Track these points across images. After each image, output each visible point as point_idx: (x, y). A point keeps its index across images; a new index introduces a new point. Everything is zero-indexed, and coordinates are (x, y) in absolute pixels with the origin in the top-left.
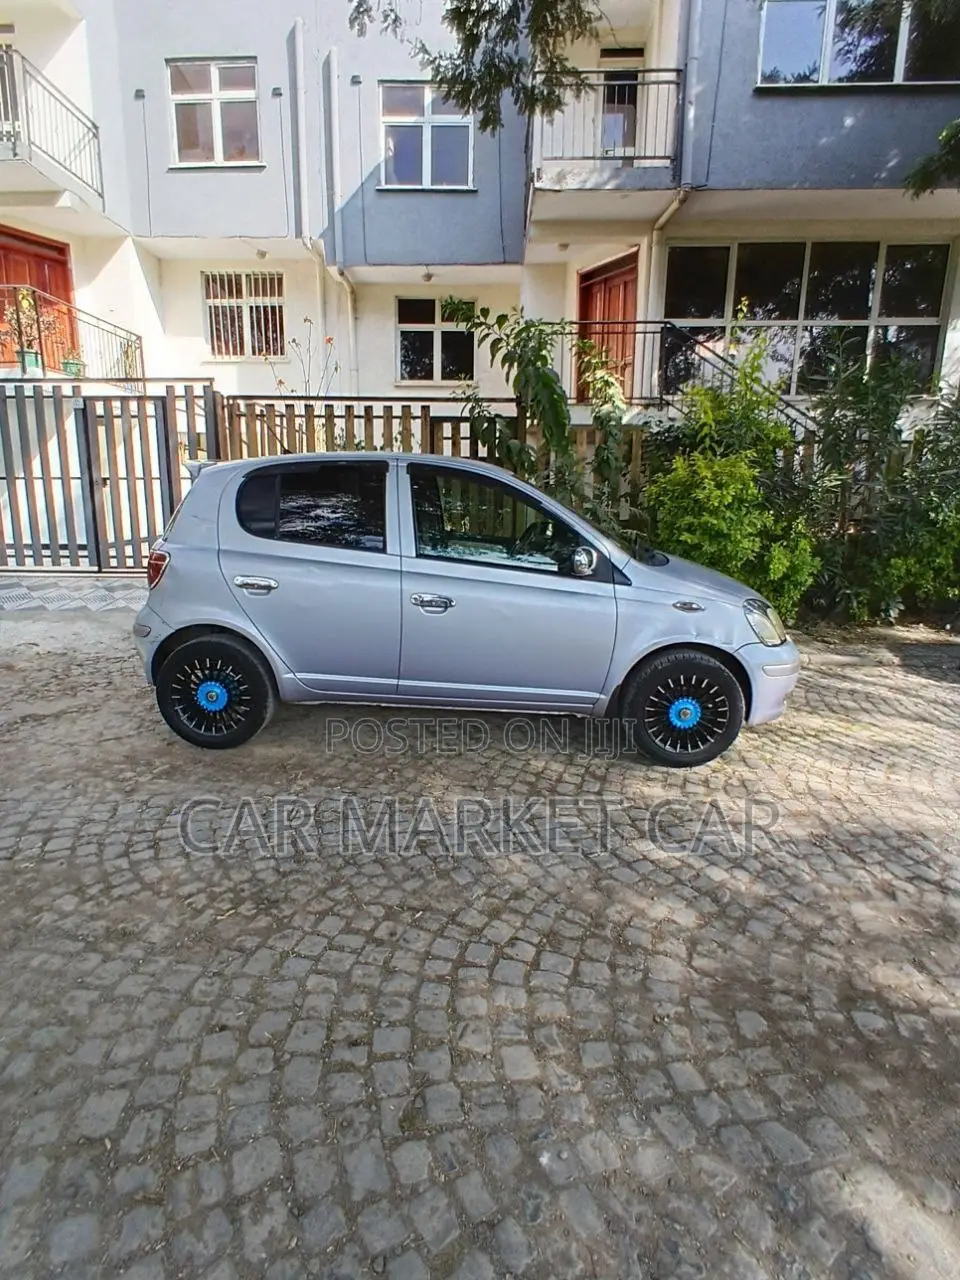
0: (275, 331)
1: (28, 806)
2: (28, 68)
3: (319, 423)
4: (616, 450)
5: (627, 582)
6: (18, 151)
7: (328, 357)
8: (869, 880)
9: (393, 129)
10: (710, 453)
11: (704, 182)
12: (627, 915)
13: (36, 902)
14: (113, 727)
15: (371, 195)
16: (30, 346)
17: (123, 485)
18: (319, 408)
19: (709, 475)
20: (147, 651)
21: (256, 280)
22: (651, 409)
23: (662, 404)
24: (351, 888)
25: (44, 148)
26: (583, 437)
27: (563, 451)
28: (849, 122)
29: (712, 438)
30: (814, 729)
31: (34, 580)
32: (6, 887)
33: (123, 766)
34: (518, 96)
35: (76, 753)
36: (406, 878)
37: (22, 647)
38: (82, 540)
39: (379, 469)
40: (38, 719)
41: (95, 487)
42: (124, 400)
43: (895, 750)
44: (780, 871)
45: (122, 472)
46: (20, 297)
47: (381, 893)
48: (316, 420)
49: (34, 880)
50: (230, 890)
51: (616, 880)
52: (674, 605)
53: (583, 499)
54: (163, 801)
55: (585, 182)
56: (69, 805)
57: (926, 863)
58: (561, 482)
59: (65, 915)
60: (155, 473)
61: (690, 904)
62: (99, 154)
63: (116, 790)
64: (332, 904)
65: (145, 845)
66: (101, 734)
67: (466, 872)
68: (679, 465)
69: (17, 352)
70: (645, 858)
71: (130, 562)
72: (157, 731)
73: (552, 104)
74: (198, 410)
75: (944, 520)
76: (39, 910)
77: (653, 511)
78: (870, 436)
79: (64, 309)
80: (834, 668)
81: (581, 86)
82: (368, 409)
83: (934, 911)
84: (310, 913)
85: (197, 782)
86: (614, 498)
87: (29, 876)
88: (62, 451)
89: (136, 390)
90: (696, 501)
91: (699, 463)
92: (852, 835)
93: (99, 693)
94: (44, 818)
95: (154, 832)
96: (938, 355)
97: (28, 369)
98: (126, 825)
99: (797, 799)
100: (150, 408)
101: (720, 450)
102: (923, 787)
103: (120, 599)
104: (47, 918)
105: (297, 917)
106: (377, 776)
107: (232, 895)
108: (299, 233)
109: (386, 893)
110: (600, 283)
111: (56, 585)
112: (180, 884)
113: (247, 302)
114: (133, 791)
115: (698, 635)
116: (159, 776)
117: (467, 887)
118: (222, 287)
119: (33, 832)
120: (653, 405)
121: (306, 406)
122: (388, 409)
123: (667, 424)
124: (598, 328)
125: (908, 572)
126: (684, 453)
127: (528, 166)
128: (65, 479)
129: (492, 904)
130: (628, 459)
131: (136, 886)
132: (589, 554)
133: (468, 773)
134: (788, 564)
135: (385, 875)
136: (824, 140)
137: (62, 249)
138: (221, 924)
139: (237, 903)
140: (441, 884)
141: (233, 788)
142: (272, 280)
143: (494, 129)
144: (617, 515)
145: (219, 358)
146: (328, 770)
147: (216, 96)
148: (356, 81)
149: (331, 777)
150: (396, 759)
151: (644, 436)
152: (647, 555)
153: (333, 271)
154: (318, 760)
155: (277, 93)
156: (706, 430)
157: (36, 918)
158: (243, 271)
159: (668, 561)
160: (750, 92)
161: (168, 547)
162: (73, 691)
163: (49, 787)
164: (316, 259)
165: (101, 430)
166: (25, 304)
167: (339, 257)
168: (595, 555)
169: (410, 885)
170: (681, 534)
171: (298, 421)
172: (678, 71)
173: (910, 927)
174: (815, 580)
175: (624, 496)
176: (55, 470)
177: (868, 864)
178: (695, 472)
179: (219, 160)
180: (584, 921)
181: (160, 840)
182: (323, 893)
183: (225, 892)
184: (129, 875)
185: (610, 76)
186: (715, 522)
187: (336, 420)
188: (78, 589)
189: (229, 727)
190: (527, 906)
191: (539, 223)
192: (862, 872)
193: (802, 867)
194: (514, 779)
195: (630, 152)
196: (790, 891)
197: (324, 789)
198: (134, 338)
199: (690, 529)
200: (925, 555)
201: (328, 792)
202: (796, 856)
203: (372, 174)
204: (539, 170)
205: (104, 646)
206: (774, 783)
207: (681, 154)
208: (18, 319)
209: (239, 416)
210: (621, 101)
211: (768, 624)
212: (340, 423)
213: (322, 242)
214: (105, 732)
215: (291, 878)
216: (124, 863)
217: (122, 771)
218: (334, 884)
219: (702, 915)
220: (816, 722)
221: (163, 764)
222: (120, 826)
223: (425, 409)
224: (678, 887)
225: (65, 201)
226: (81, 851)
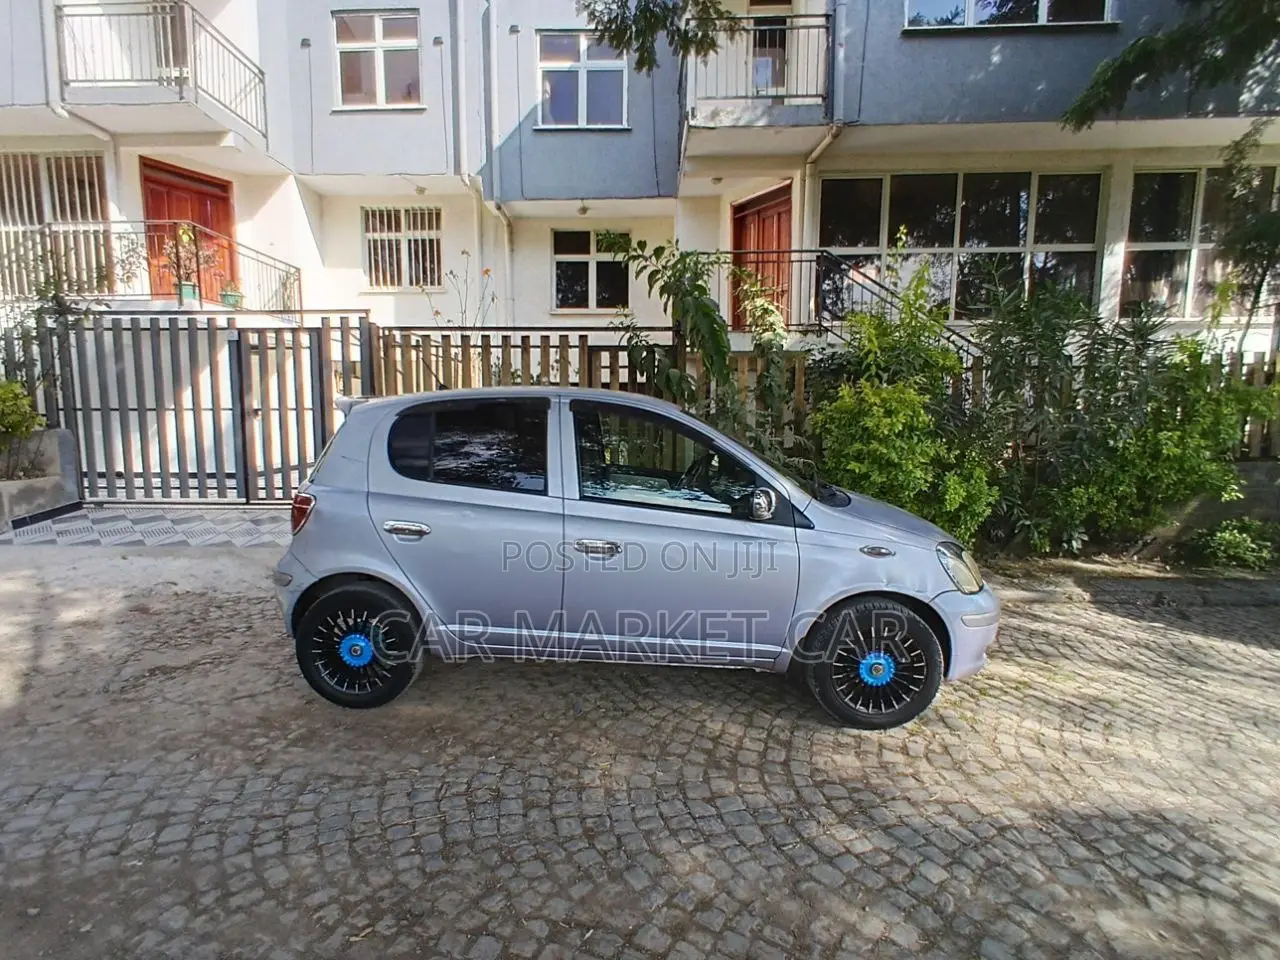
0: (432, 262)
1: (143, 783)
2: (197, 17)
3: (475, 353)
4: (778, 378)
5: (809, 526)
6: (184, 95)
7: (484, 287)
8: (1112, 879)
9: (548, 75)
10: (876, 381)
11: (856, 118)
12: (836, 932)
13: (141, 916)
14: (248, 681)
15: (527, 135)
16: (188, 278)
17: (274, 417)
18: (476, 338)
19: (878, 401)
20: (287, 600)
21: (415, 215)
22: (810, 335)
23: (821, 331)
24: (509, 896)
25: (210, 92)
26: (744, 365)
27: (724, 380)
28: (996, 59)
29: (878, 366)
30: (1014, 681)
31: (180, 512)
32: (106, 895)
33: (256, 731)
34: (673, 37)
35: (205, 714)
36: (573, 881)
37: (160, 587)
38: (230, 468)
39: (540, 406)
40: (166, 671)
41: (247, 417)
42: (278, 331)
43: (1108, 706)
44: (1007, 868)
45: (274, 402)
46: (181, 232)
47: (544, 903)
48: (472, 350)
49: (140, 884)
50: (368, 899)
51: (819, 882)
52: (861, 550)
53: (747, 428)
54: (295, 776)
55: (739, 119)
56: (191, 782)
57: (1173, 854)
58: (722, 410)
59: (170, 935)
60: (308, 402)
61: (909, 917)
62: (264, 98)
63: (247, 761)
64: (487, 918)
65: (272, 835)
66: (234, 690)
67: (641, 871)
68: (845, 392)
69: (175, 285)
70: (848, 851)
71: (279, 494)
72: (295, 686)
73: (706, 45)
74: (352, 340)
75: (1124, 448)
76: (142, 927)
77: (818, 440)
78: (1039, 363)
79: (225, 244)
80: (1021, 605)
81: (733, 29)
82: (525, 339)
83: (1197, 922)
84: (460, 931)
85: (336, 751)
86: (778, 428)
87: (136, 878)
88: (214, 382)
89: (294, 321)
90: (865, 429)
91: (866, 390)
92: (1081, 817)
93: (236, 639)
94: (161, 798)
95: (284, 817)
96: (1096, 280)
97: (185, 301)
98: (251, 808)
99: (1010, 769)
100: (305, 339)
101: (885, 376)
102: (1149, 754)
103: (266, 534)
104: (150, 939)
105: (444, 938)
106: (536, 742)
107: (369, 906)
108: (457, 170)
109: (551, 903)
110: (754, 214)
111: (201, 518)
112: (310, 890)
113: (405, 235)
114: (263, 762)
115: (889, 583)
116: (294, 743)
117: (645, 893)
118: (382, 222)
119: (147, 818)
120: (812, 331)
121: (462, 336)
122: (546, 339)
123: (829, 351)
124: (752, 257)
125: (1090, 500)
126: (848, 380)
127: (682, 105)
128: (216, 409)
129: (676, 917)
130: (791, 386)
131: (258, 893)
132: (767, 494)
133: (637, 737)
134: (965, 494)
135: (547, 877)
136: (972, 77)
137: (224, 186)
138: (355, 948)
139: (375, 917)
140: (615, 888)
141: (376, 758)
142: (430, 214)
143: (650, 69)
144: (781, 443)
145: (376, 289)
146: (482, 735)
147: (379, 45)
148: (514, 30)
149: (485, 744)
150: (557, 719)
151: (806, 364)
152: (825, 492)
153: (491, 205)
154: (470, 722)
155: (438, 41)
156: (871, 357)
157: (137, 938)
158: (402, 206)
159: (850, 500)
160: (899, 33)
161: (314, 489)
162: (208, 637)
163: (172, 757)
164: (473, 194)
165: (255, 359)
166: (185, 238)
167: (497, 192)
168: (773, 494)
169: (579, 891)
170: (848, 463)
171: (453, 351)
172: (827, 16)
173: (1174, 947)
174: (993, 511)
175: (788, 424)
176: (206, 401)
177: (1108, 857)
178: (863, 400)
179: (381, 102)
180: (787, 942)
181: (291, 828)
182: (476, 902)
183: (362, 901)
184: (250, 878)
185: (759, 21)
186: (885, 451)
187: (492, 350)
188: (226, 521)
189: (373, 684)
190: (717, 922)
191: (693, 158)
192: (1101, 868)
193: (1032, 862)
194: (689, 744)
195: (782, 91)
196: (1023, 896)
197: (476, 759)
198: (293, 270)
199: (859, 458)
200: (1107, 484)
201: (481, 763)
202: (1021, 847)
203: (528, 115)
204: (693, 109)
205: (245, 585)
206: (983, 749)
207: (833, 91)
208: (177, 253)
209: (394, 347)
210: (773, 45)
211: (964, 569)
212: (496, 353)
213: (480, 178)
214: (239, 688)
215: (438, 882)
216: (245, 860)
217: (253, 736)
218: (489, 891)
219: (925, 934)
220: (1012, 671)
221: (300, 727)
222: (249, 808)
223: (583, 338)
224: (892, 891)
225: (229, 141)
226: (198, 845)
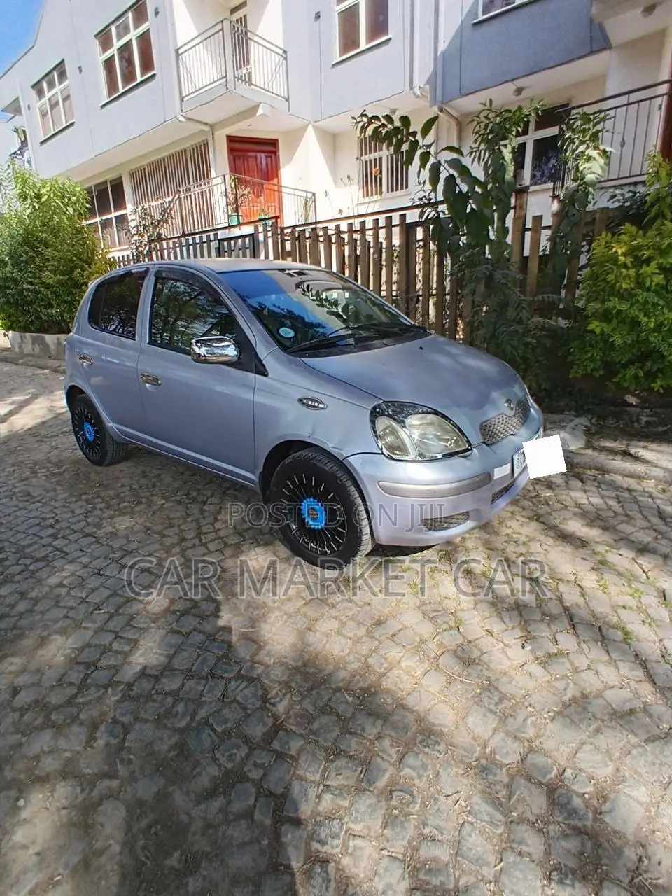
0: (402, 170)
5: (265, 373)
15: (469, 31)
52: (299, 400)
62: (287, 71)
108: (411, 88)
113: (385, 153)
115: (312, 435)
118: (371, 146)
137: (273, 143)
153: (435, 110)
166: (233, 185)
167: (439, 96)
179: (363, 44)
189: (96, 453)
198: (310, 195)
203: (471, 10)
213: (427, 87)
225: (260, 111)
